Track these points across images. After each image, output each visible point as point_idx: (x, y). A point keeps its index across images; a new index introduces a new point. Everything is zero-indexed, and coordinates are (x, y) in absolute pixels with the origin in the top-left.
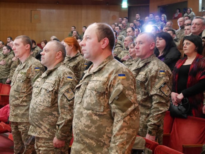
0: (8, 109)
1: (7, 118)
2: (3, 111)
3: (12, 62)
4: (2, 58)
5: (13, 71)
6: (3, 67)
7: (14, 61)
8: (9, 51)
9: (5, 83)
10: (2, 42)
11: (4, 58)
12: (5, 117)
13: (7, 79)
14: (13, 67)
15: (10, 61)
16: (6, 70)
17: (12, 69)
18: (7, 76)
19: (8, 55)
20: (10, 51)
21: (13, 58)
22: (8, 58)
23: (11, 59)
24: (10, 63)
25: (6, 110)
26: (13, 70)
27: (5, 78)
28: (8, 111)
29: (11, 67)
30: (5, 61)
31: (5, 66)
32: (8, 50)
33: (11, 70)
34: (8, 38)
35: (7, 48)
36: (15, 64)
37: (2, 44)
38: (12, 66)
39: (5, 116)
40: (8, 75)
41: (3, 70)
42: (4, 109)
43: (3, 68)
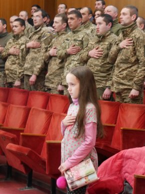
0: (122, 162)
1: (121, 184)
2: (112, 166)
3: (119, 50)
4: (93, 43)
5: (120, 72)
6: (96, 63)
7: (125, 48)
8: (110, 27)
9: (101, 98)
10: (89, 8)
11: (99, 42)
12: (117, 179)
13: (105, 90)
14: (121, 63)
15: (114, 49)
16: (102, 70)
17: (118, 66)
18: (104, 82)
19: (108, 36)
20: (111, 25)
21: (121, 41)
22: (107, 43)
23: (117, 44)
24: (113, 53)
25: (118, 162)
26: (121, 69)
27: (101, 86)
28: (123, 167)
29: (116, 62)
30: (100, 49)
31: (100, 60)
32: (107, 25)
33: (116, 69)
34: (97, 2)
35: (104, 20)
36: (125, 56)
37: (89, 14)
38: (118, 59)
39: (116, 177)
40: (107, 81)
41: (96, 68)
42: (114, 161)
43: (96, 65)
